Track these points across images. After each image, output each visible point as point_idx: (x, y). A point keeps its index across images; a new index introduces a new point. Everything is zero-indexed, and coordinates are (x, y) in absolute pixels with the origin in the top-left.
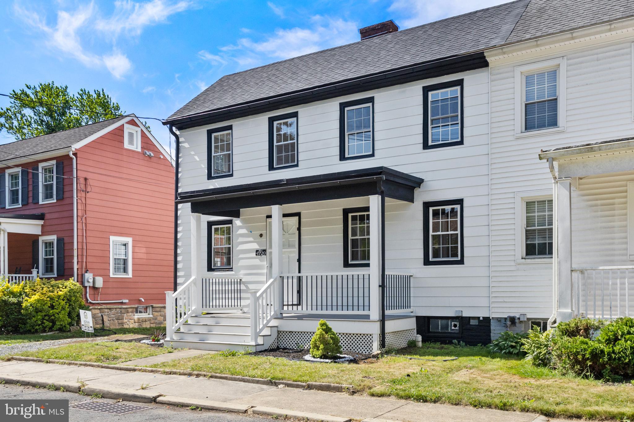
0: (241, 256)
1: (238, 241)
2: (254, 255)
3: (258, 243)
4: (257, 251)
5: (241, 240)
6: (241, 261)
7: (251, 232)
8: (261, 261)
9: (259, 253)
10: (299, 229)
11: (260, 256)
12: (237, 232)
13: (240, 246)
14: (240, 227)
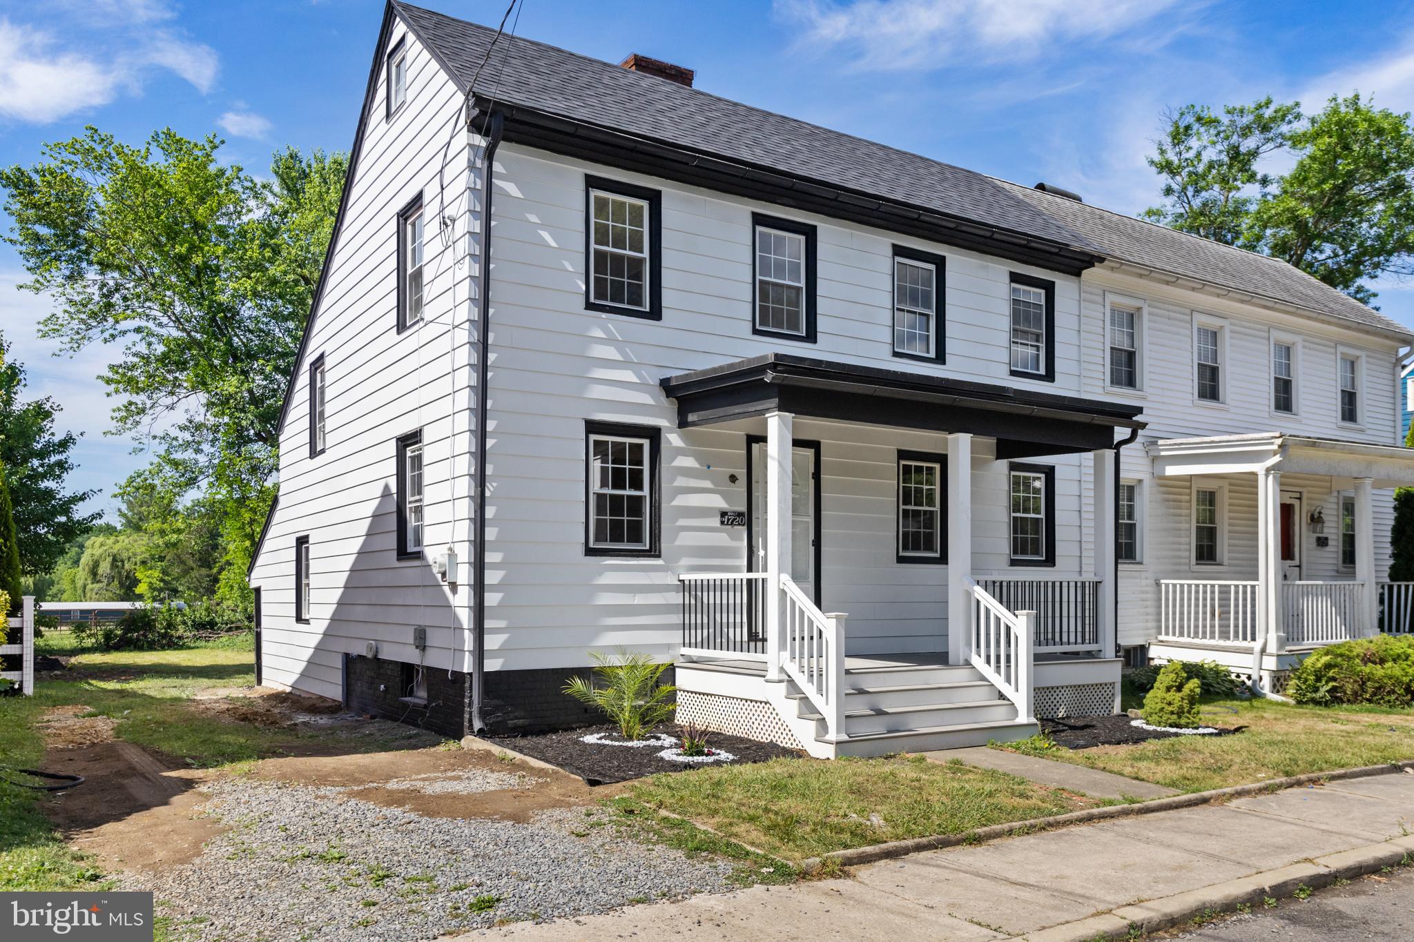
0: (682, 522)
1: (676, 484)
2: (715, 522)
3: (725, 496)
4: (723, 514)
5: (681, 482)
6: (682, 534)
7: (709, 467)
8: (733, 538)
9: (728, 520)
10: (817, 476)
11: (730, 527)
12: (672, 461)
13: (680, 497)
14: (679, 452)
